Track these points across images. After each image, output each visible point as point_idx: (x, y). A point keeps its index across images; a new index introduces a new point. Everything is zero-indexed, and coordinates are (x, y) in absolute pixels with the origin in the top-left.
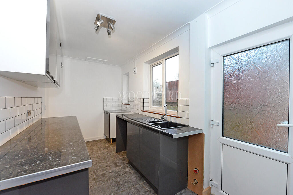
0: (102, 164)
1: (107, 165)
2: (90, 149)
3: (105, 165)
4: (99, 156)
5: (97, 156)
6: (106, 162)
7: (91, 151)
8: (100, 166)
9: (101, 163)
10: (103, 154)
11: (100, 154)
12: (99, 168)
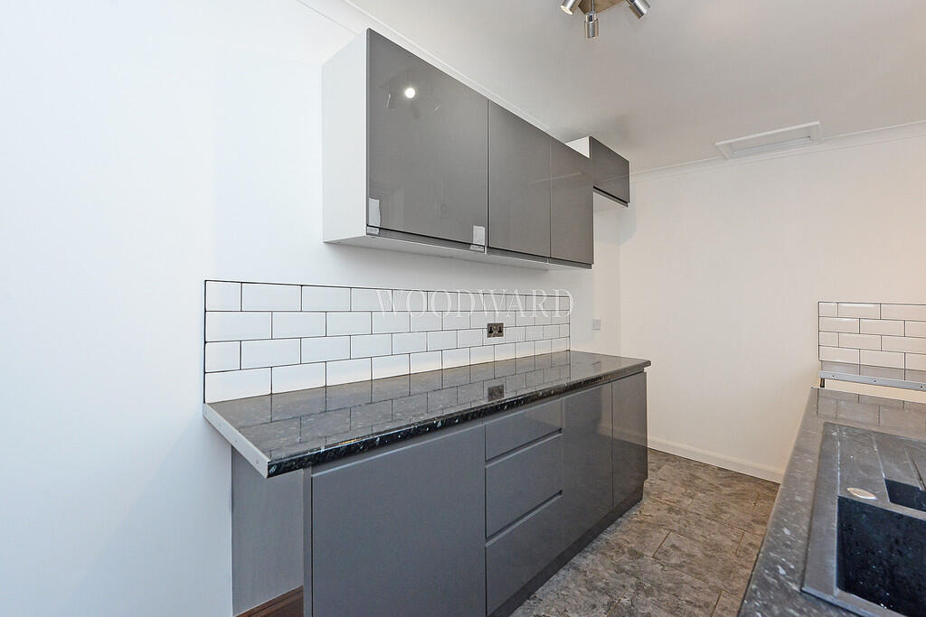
0: (698, 583)
1: (707, 605)
2: (715, 505)
3: (702, 597)
4: (717, 548)
5: (711, 540)
6: (719, 591)
7: (710, 513)
8: (679, 584)
9: (698, 575)
10: (745, 550)
11: (731, 543)
12: (669, 589)
